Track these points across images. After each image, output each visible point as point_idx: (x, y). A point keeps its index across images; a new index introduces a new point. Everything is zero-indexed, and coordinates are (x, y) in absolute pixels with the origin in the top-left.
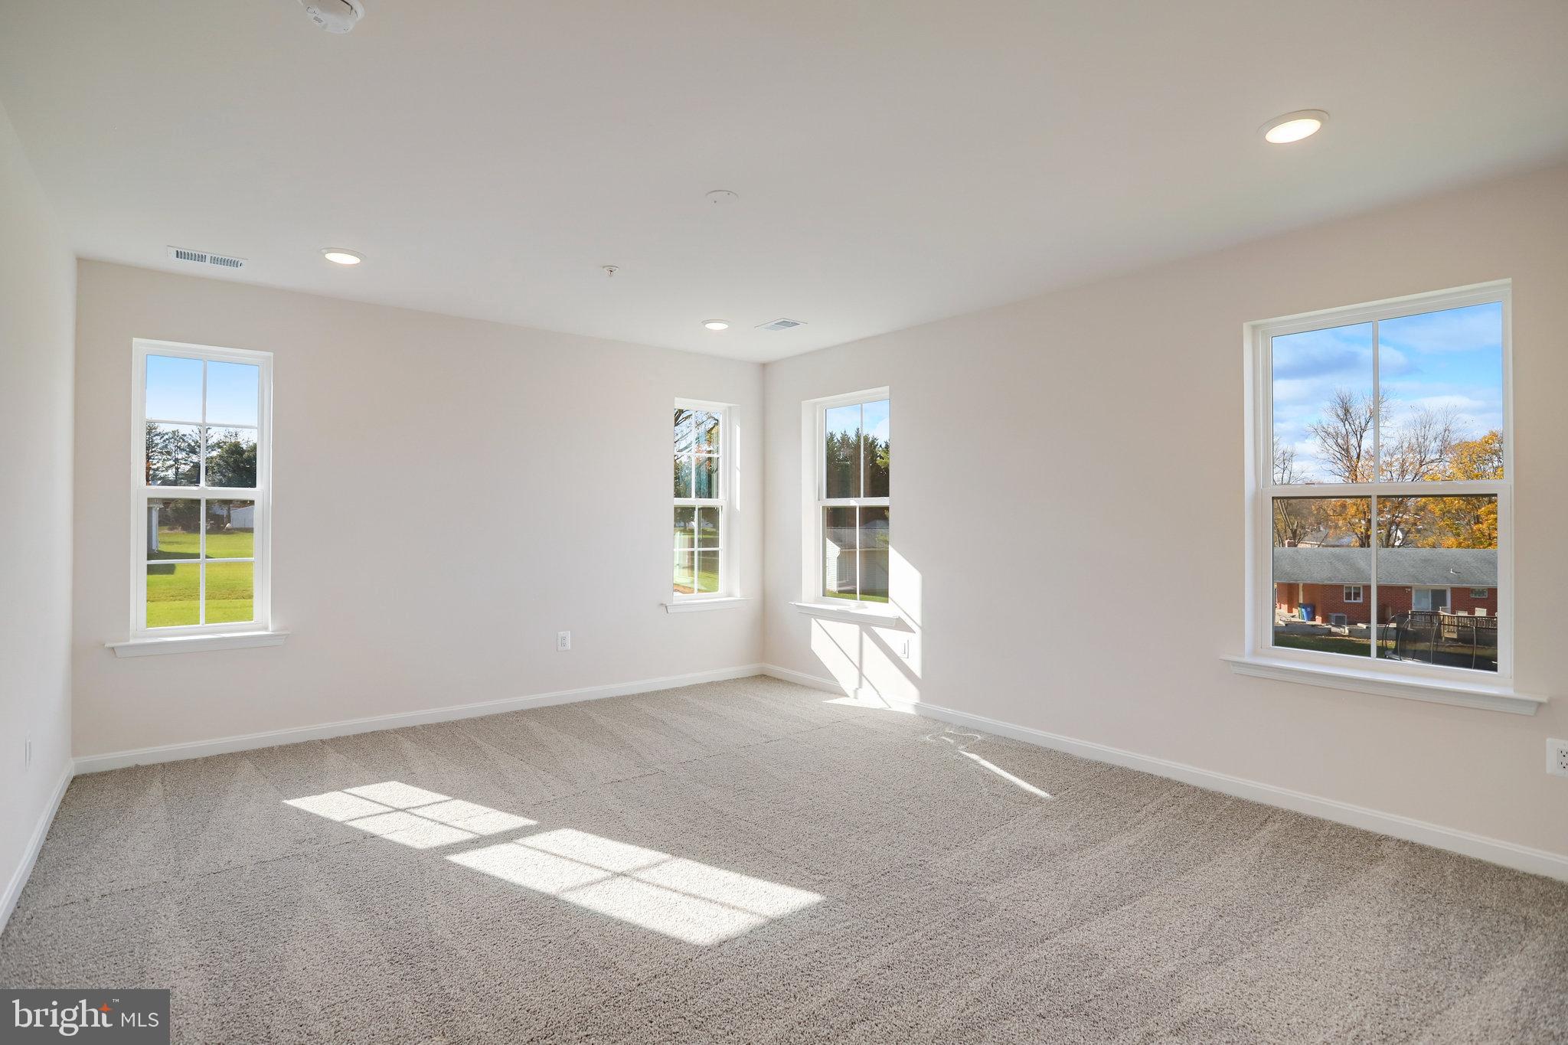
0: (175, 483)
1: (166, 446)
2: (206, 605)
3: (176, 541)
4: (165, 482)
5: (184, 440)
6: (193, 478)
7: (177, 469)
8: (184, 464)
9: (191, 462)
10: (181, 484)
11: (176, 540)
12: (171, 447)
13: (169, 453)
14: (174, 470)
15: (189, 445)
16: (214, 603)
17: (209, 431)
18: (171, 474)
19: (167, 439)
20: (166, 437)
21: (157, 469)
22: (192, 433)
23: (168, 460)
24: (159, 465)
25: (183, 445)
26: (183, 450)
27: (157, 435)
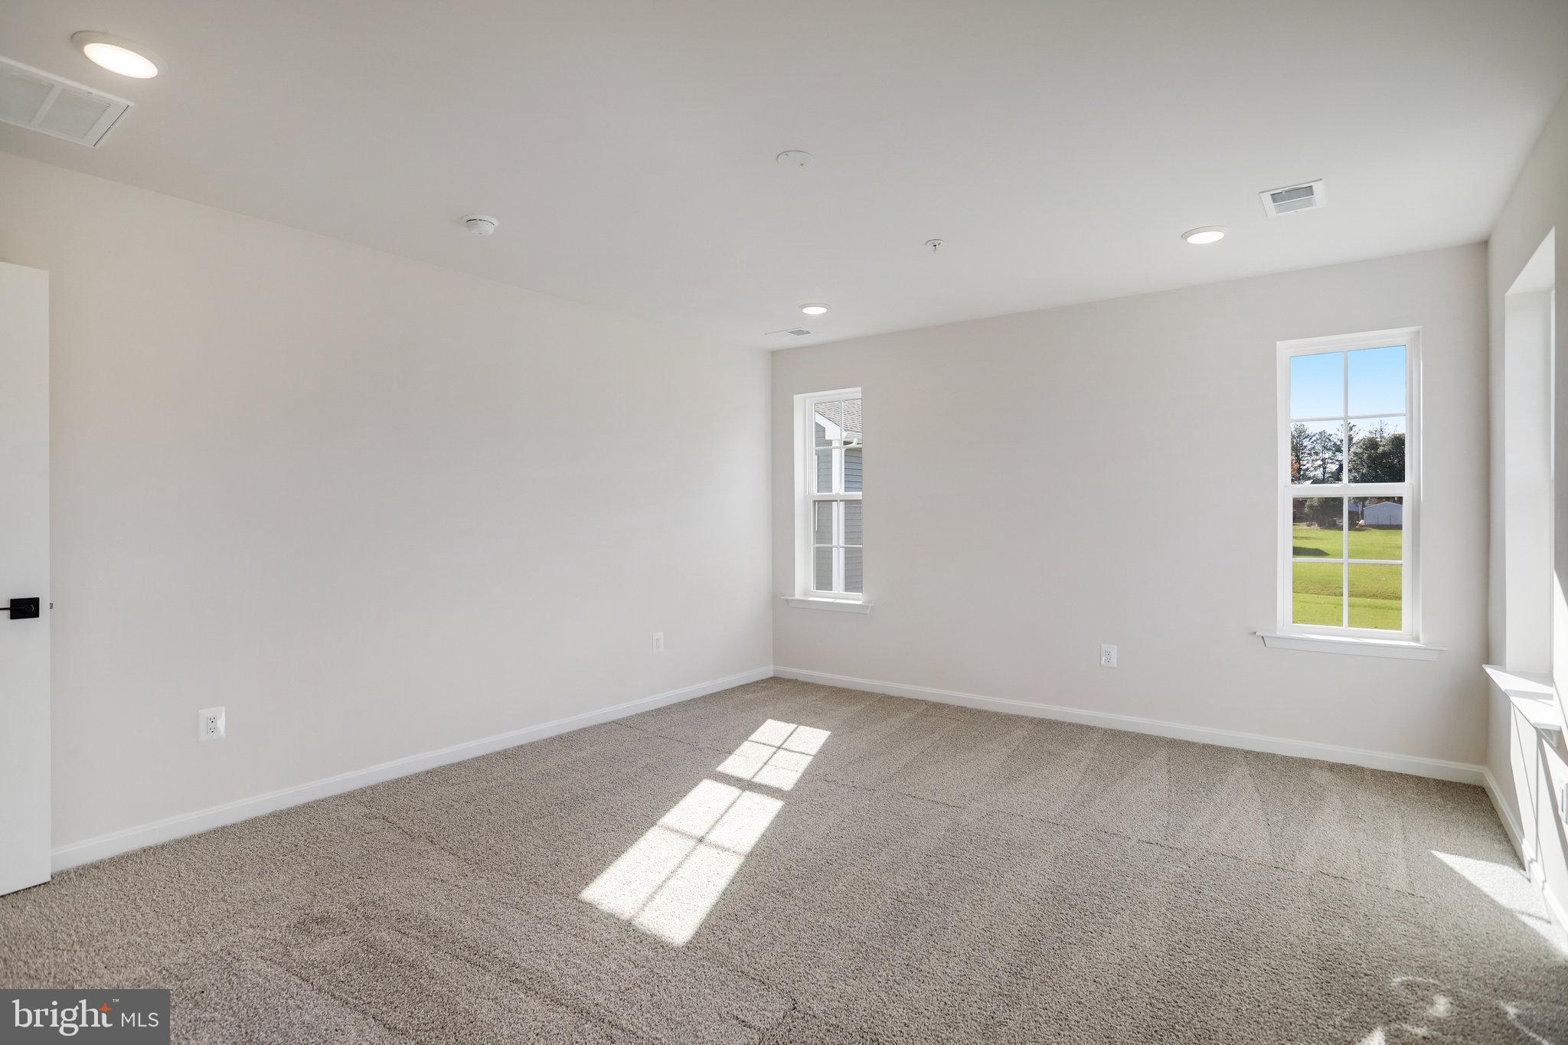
0: (1323, 481)
1: (1314, 448)
2: (1294, 597)
3: (1316, 536)
4: (1316, 481)
5: (1329, 440)
6: (1337, 477)
7: (1325, 468)
8: (1331, 463)
9: (1337, 460)
10: (1327, 482)
11: (1314, 536)
12: (1318, 447)
13: (1316, 454)
14: (1322, 469)
15: (1335, 444)
16: (1302, 596)
17: (1354, 429)
18: (1319, 473)
19: (1315, 441)
20: (1314, 438)
21: (1307, 469)
22: (1337, 432)
23: (1316, 460)
24: (1309, 465)
25: (1329, 444)
26: (1329, 450)
27: (1306, 437)
